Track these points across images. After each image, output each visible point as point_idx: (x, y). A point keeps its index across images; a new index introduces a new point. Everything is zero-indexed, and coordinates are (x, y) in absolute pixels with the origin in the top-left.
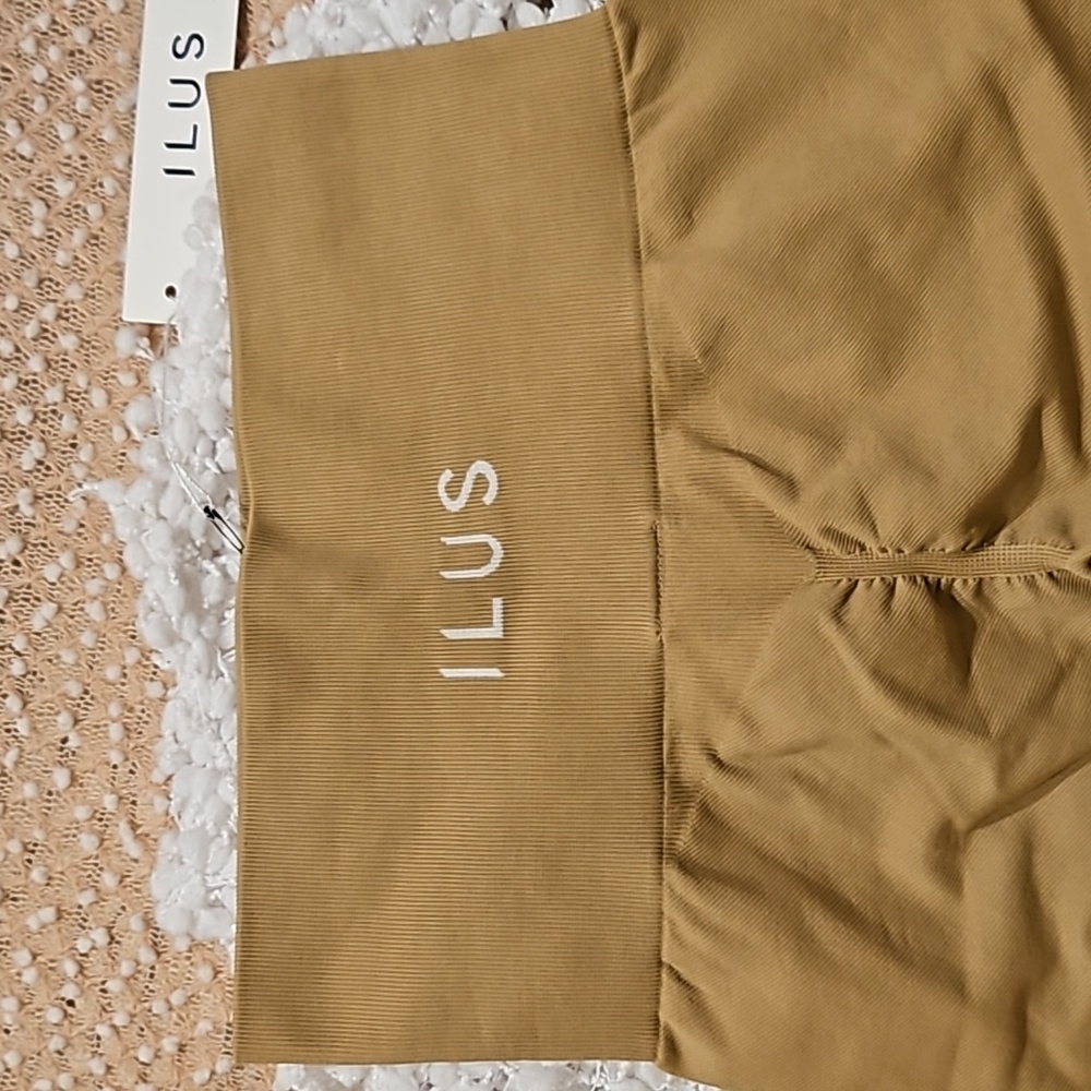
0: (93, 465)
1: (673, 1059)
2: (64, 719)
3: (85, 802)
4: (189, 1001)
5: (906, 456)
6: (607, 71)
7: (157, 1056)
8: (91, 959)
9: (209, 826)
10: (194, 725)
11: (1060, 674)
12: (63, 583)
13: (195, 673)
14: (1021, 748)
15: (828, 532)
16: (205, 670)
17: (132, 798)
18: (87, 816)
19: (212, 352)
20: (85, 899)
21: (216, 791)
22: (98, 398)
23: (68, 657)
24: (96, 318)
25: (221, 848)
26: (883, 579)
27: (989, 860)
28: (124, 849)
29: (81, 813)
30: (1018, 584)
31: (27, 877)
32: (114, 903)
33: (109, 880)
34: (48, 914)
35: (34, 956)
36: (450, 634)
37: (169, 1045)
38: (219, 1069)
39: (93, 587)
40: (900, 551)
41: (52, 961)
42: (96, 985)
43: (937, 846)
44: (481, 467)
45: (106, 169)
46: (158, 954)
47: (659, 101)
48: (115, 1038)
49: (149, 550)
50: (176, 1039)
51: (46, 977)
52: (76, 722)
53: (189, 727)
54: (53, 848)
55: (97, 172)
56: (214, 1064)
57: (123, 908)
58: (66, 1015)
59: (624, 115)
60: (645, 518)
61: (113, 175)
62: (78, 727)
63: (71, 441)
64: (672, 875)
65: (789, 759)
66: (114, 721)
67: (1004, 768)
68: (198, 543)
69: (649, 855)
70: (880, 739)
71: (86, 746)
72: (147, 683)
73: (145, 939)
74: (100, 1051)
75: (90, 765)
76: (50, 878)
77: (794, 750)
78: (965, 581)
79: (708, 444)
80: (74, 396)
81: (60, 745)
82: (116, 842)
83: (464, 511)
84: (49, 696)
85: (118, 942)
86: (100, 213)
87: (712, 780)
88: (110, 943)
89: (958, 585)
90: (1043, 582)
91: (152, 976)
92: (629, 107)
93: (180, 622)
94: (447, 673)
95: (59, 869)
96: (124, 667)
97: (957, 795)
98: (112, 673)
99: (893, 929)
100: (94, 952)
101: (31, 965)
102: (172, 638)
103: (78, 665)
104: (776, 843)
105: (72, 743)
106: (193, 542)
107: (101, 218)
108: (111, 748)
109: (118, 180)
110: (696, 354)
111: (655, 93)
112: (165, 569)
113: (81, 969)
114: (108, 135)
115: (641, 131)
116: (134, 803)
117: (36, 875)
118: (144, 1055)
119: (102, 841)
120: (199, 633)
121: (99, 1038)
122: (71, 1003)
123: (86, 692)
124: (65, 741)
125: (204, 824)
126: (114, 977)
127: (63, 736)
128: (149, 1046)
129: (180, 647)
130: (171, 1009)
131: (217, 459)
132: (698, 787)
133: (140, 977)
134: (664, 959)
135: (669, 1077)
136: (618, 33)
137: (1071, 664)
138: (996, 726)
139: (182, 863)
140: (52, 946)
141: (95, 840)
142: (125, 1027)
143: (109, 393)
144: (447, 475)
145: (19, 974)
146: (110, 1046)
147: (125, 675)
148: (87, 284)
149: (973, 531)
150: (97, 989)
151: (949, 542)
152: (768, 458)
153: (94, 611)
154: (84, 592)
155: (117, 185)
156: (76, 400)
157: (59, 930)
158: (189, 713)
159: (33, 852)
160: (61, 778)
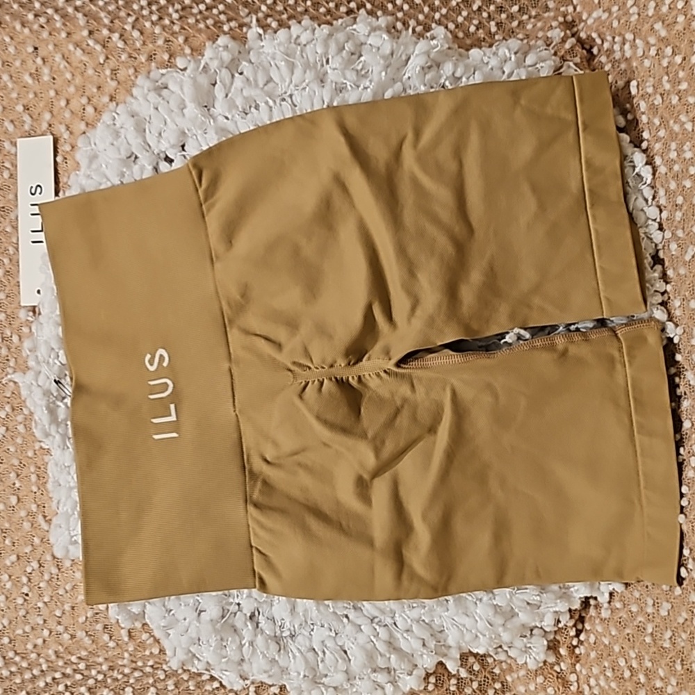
0: (16, 367)
1: (263, 586)
2: (13, 475)
3: (24, 508)
4: (73, 588)
5: (322, 330)
6: (192, 188)
7: (63, 613)
8: (33, 575)
9: (69, 510)
10: (59, 469)
11: (398, 411)
12: (8, 418)
13: (58, 448)
14: (383, 442)
15: (294, 363)
16: (62, 447)
17: (43, 505)
18: (26, 514)
19: (53, 316)
20: (28, 549)
21: (70, 496)
22: (15, 339)
23: (12, 449)
24: (12, 306)
25: (75, 519)
26: (318, 380)
27: (380, 491)
28: (41, 527)
29: (23, 514)
30: (374, 376)
31: (4, 543)
32: (40, 550)
33: (37, 541)
34: (14, 558)
35: (10, 576)
36: (155, 421)
37: (67, 607)
38: (89, 615)
39: (20, 418)
40: (323, 368)
41: (18, 578)
42: (35, 586)
43: (357, 487)
44: (161, 351)
45: (10, 243)
46: (59, 569)
47: (215, 198)
48: (46, 608)
49: (36, 399)
50: (70, 605)
51: (16, 585)
52: (18, 475)
53: (57, 471)
54: (13, 530)
55: (6, 245)
56: (86, 613)
57: (44, 552)
58: (25, 600)
59: (201, 205)
60: (226, 365)
61: (13, 246)
62: (19, 478)
63: (6, 358)
64: (251, 509)
65: (296, 457)
66: (33, 473)
67: (377, 451)
68: (55, 395)
69: (241, 502)
70: (325, 444)
71: (22, 485)
72: (45, 457)
73: (54, 564)
74: (41, 613)
75: (25, 493)
76: (14, 543)
77: (296, 453)
78: (353, 378)
79: (247, 332)
80: (6, 339)
81: (12, 486)
82: (38, 524)
83: (156, 370)
84: (6, 466)
85: (43, 567)
86: (9, 261)
87: (266, 469)
88: (40, 567)
89: (350, 379)
90: (383, 374)
91: (58, 579)
92: (202, 202)
93: (50, 428)
94: (156, 437)
95: (17, 538)
96: (35, 451)
97: (362, 465)
98: (30, 454)
99: (344, 523)
100: (34, 572)
101: (9, 581)
102: (47, 435)
103: (16, 451)
104: (296, 493)
105: (17, 485)
106: (52, 394)
107: (9, 264)
108: (33, 485)
109: (15, 247)
110: (238, 297)
111: (213, 195)
112: (42, 407)
113: (29, 580)
114: (9, 229)
115: (208, 210)
116: (44, 507)
117: (7, 542)
118: (58, 613)
119: (32, 525)
120: (58, 432)
121: (39, 608)
122: (27, 595)
123: (21, 463)
124: (14, 484)
125: (67, 510)
126: (42, 581)
127: (12, 482)
128: (60, 609)
129: (51, 438)
130: (67, 592)
131: (60, 359)
132: (261, 473)
133: (53, 580)
134: (253, 544)
135: (265, 595)
136: (194, 173)
137: (402, 407)
138: (370, 435)
139: (60, 527)
140: (17, 571)
141: (30, 524)
142: (49, 602)
143: (19, 336)
144: (148, 356)
145: (5, 585)
146: (45, 611)
147: (35, 454)
148: (6, 291)
149: (350, 357)
150: (36, 587)
151: (342, 362)
152: (272, 336)
153: (21, 428)
154: (16, 421)
155: (15, 250)
156: (7, 341)
157: (19, 564)
158: (57, 465)
159: (5, 533)
160: (14, 500)
